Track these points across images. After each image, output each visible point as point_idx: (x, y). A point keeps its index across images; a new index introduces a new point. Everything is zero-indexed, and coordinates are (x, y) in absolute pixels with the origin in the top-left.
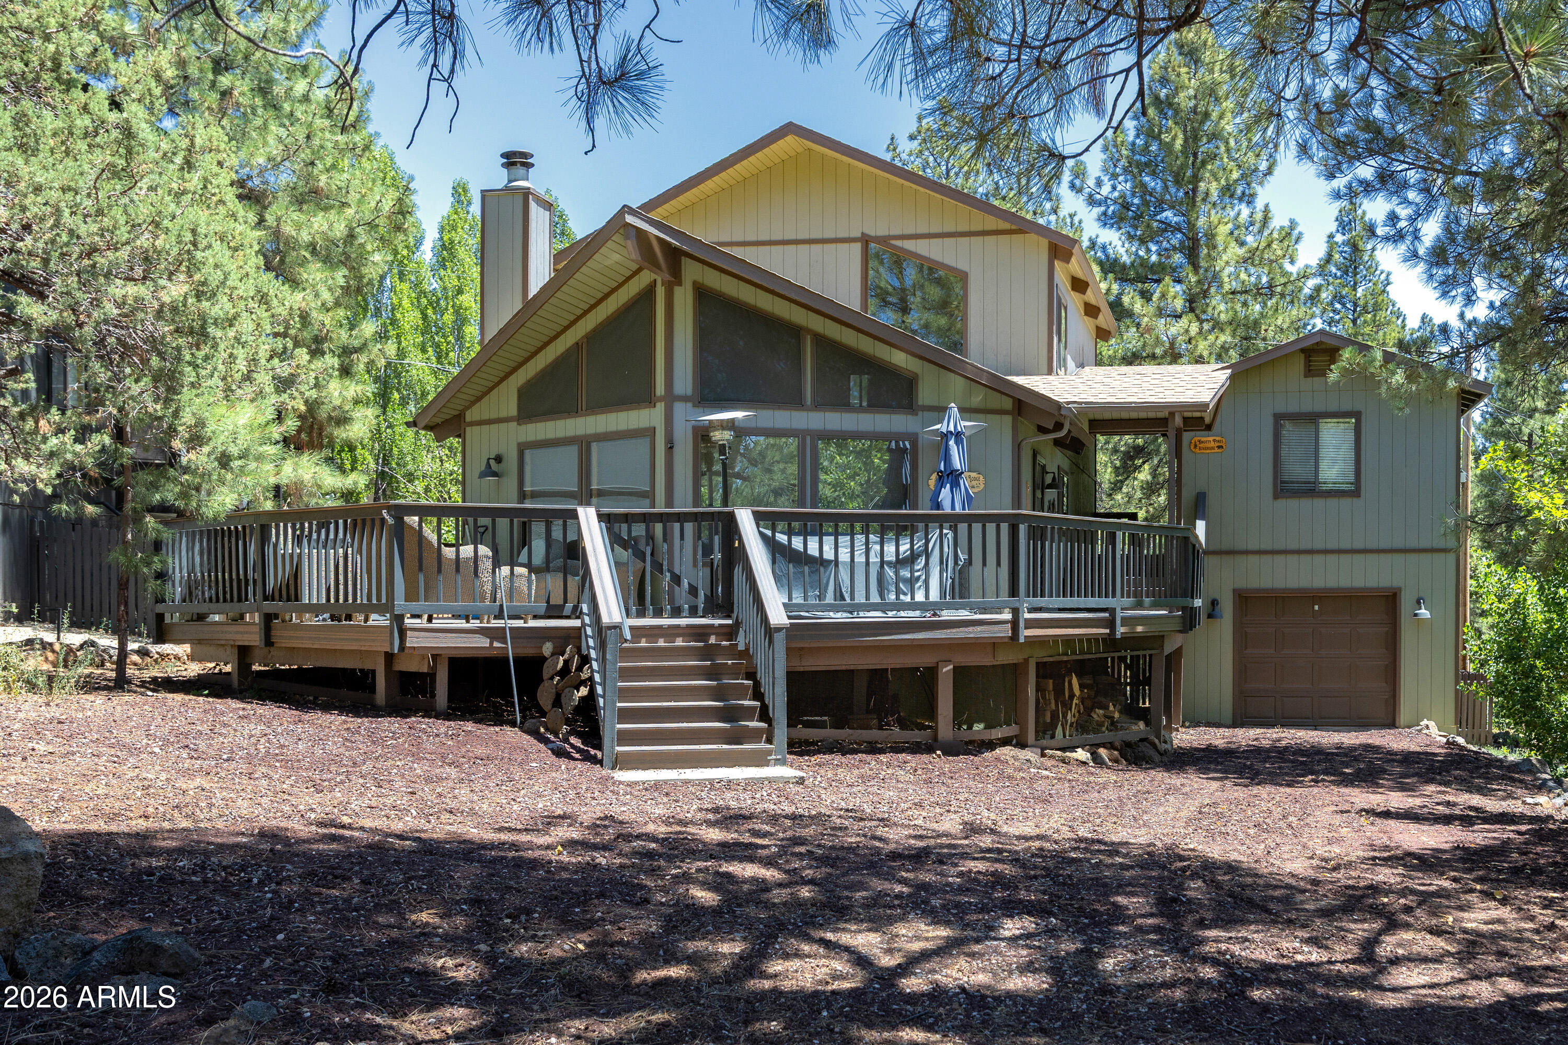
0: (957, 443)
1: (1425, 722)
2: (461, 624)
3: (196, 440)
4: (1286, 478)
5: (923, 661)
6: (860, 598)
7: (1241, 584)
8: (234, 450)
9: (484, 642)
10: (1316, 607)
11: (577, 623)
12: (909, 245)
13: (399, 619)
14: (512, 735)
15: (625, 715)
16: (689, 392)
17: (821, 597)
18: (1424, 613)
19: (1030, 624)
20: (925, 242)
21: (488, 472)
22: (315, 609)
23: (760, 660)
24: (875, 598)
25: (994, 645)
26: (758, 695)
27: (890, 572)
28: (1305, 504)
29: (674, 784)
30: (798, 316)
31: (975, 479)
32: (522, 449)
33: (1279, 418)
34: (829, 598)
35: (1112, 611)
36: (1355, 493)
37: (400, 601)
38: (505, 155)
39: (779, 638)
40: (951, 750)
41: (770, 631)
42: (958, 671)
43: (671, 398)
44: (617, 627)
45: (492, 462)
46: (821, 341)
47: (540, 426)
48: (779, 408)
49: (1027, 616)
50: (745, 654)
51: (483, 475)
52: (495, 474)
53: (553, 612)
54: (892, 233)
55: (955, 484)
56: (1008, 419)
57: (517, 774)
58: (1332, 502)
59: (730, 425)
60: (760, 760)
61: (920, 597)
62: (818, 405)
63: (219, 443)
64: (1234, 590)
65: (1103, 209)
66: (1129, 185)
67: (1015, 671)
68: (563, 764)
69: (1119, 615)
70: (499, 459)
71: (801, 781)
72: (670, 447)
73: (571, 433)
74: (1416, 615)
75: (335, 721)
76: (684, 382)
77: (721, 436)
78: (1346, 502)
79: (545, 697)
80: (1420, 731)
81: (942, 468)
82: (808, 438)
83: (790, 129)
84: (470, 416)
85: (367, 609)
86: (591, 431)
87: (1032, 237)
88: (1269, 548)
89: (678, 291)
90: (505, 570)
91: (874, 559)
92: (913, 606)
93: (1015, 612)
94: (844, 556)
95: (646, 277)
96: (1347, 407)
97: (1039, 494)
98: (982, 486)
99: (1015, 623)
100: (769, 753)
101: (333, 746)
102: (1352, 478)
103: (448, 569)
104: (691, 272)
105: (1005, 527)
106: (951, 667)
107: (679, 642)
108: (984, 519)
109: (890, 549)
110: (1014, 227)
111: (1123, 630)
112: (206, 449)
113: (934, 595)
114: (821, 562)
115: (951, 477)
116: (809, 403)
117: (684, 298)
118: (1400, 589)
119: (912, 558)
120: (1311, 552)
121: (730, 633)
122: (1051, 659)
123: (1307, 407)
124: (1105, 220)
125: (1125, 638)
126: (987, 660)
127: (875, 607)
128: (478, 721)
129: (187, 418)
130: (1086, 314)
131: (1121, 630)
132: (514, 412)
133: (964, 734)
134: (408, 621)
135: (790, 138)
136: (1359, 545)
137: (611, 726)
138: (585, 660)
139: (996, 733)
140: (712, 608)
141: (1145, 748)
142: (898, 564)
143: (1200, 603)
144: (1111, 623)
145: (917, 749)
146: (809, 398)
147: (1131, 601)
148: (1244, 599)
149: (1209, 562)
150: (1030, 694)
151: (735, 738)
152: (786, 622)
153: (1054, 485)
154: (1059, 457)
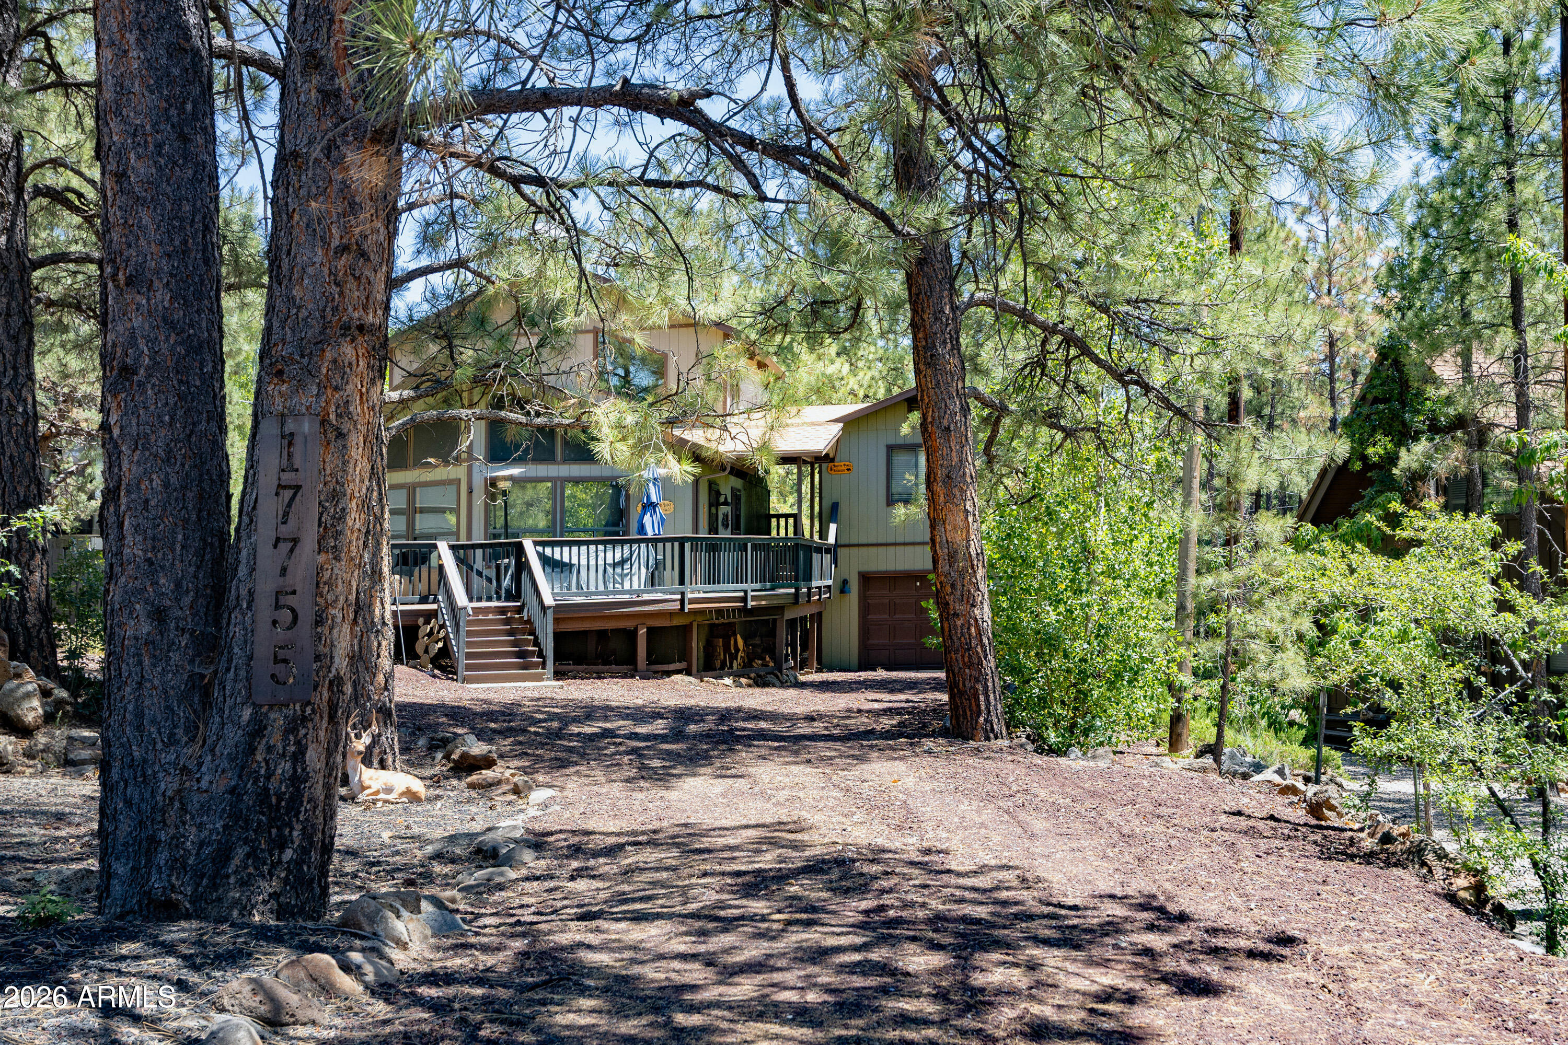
0: (655, 485)
4: (896, 491)
5: (628, 624)
6: (592, 589)
7: (864, 568)
10: (918, 584)
11: (435, 606)
14: (401, 668)
15: (469, 656)
16: (484, 456)
17: (569, 588)
19: (692, 601)
23: (538, 624)
24: (601, 588)
25: (671, 614)
26: (536, 643)
27: (610, 570)
31: (668, 505)
33: (891, 449)
34: (574, 589)
35: (746, 592)
39: (550, 613)
40: (645, 676)
41: (544, 608)
42: (651, 631)
43: (471, 459)
44: (465, 608)
48: (541, 464)
49: (690, 596)
50: (529, 622)
53: (420, 601)
55: (653, 511)
60: (539, 678)
61: (627, 586)
62: (565, 461)
64: (859, 573)
67: (685, 630)
69: (750, 594)
71: (560, 688)
72: (470, 491)
73: (401, 481)
76: (480, 447)
77: (505, 487)
79: (419, 649)
81: (645, 500)
82: (557, 483)
86: (414, 480)
88: (883, 541)
91: (601, 562)
92: (623, 592)
93: (683, 594)
94: (584, 562)
97: (713, 510)
98: (672, 510)
99: (682, 601)
100: (544, 674)
105: (676, 545)
106: (645, 628)
107: (491, 616)
108: (664, 540)
109: (610, 555)
111: (753, 603)
113: (636, 586)
114: (571, 565)
115: (650, 506)
116: (560, 459)
119: (623, 562)
120: (913, 544)
121: (520, 610)
122: (709, 622)
123: (909, 440)
125: (754, 609)
126: (666, 623)
127: (601, 593)
131: (751, 604)
133: (653, 668)
137: (462, 662)
138: (443, 626)
139: (672, 667)
140: (509, 597)
141: (771, 678)
142: (615, 565)
143: (830, 582)
144: (744, 599)
145: (625, 676)
146: (559, 457)
147: (758, 585)
148: (866, 579)
149: (841, 552)
150: (694, 644)
151: (525, 667)
152: (553, 603)
153: (725, 503)
154: (733, 481)
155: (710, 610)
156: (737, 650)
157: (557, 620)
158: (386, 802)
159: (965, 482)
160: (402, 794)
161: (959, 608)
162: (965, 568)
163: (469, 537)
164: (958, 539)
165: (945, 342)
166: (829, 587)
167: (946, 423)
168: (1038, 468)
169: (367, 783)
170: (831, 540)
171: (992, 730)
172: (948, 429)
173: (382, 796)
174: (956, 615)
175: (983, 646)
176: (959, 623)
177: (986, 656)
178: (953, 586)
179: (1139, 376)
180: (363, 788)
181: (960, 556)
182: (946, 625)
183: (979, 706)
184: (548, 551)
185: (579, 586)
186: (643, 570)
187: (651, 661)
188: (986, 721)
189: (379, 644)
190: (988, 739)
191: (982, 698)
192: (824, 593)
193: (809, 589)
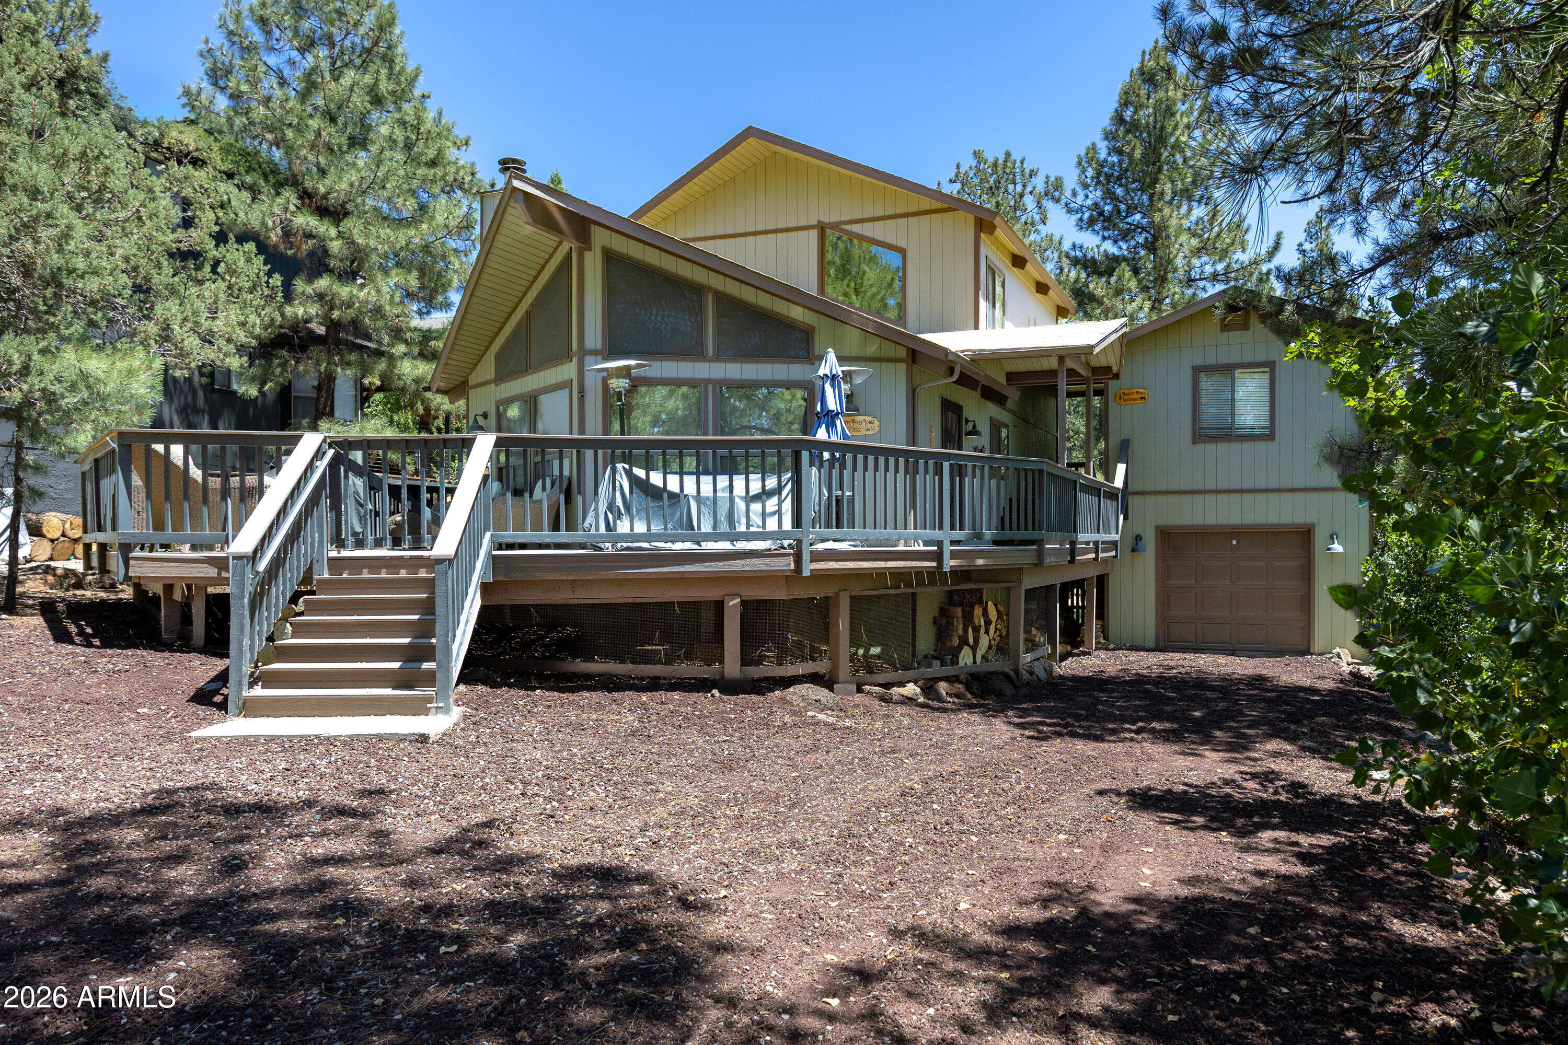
0: (833, 386)
1: (1337, 650)
4: (1205, 425)
5: (708, 594)
7: (1163, 521)
9: (211, 572)
10: (1234, 542)
12: (856, 228)
13: (124, 548)
16: (599, 346)
18: (1337, 547)
19: (817, 556)
20: (870, 225)
21: (476, 426)
25: (787, 578)
27: (741, 505)
28: (1222, 448)
30: (700, 276)
31: (870, 422)
32: (499, 405)
33: (1197, 371)
35: (940, 544)
36: (1269, 435)
38: (503, 162)
40: (731, 688)
42: (745, 605)
43: (584, 352)
44: (243, 557)
45: (480, 419)
46: (721, 298)
47: (508, 385)
48: (683, 360)
52: (481, 428)
54: (843, 219)
56: (902, 367)
58: (1248, 446)
59: (624, 372)
60: (418, 708)
62: (719, 357)
64: (1157, 527)
65: (1079, 216)
66: (1099, 193)
67: (826, 606)
69: (948, 548)
70: (485, 416)
72: (582, 396)
73: (527, 388)
74: (1329, 549)
76: (594, 336)
77: (620, 384)
78: (1261, 445)
80: (1330, 659)
81: (819, 409)
82: (710, 387)
83: (750, 132)
84: (472, 381)
86: (536, 386)
87: (960, 214)
88: (1188, 488)
89: (588, 255)
93: (799, 544)
95: (566, 246)
96: (1261, 357)
98: (877, 429)
99: (798, 556)
100: (430, 700)
102: (1267, 424)
104: (600, 238)
106: (738, 600)
110: (945, 206)
111: (953, 563)
115: (829, 418)
116: (711, 354)
117: (593, 263)
118: (1314, 525)
120: (1228, 491)
122: (874, 593)
123: (1223, 359)
124: (1082, 225)
125: (954, 572)
126: (780, 594)
130: (1038, 291)
131: (950, 563)
132: (493, 375)
133: (756, 672)
135: (751, 140)
136: (1274, 484)
137: (237, 668)
139: (795, 669)
143: (1116, 537)
144: (938, 556)
146: (710, 350)
147: (964, 534)
148: (1166, 535)
149: (1133, 501)
150: (843, 628)
153: (974, 432)
154: (993, 410)
155: (881, 573)
156: (988, 622)
166: (1115, 544)
170: (1119, 482)
192: (1104, 551)
193: (1073, 544)
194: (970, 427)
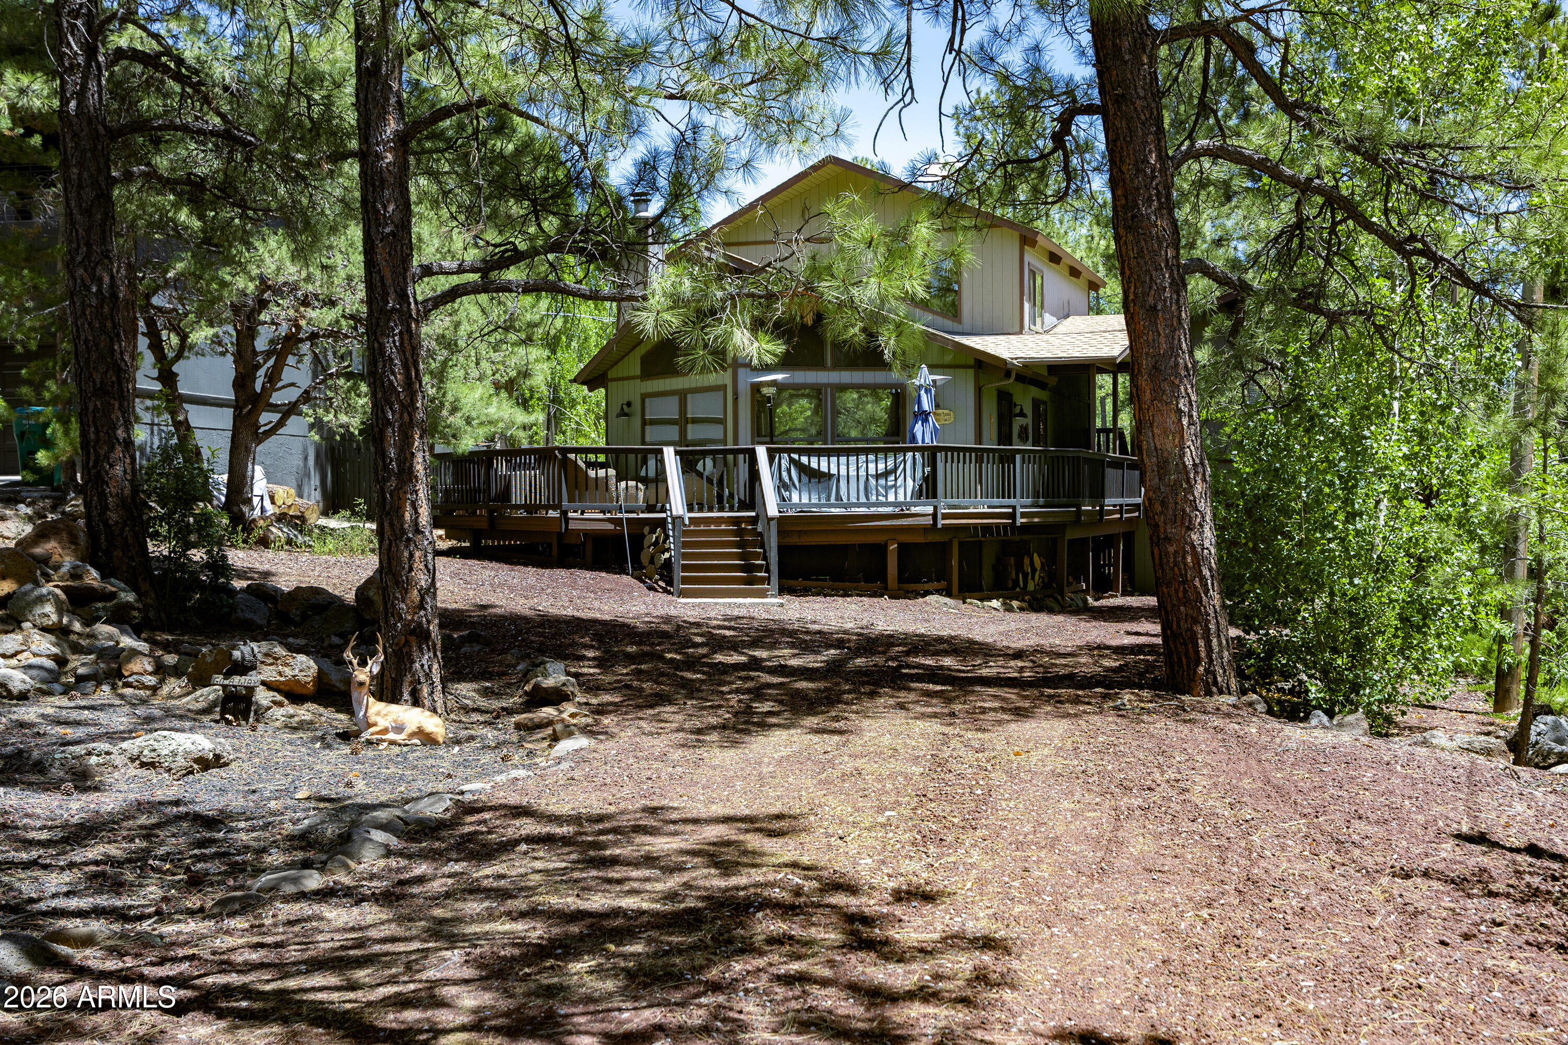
0: (926, 392)
2: (601, 516)
3: (454, 410)
5: (878, 539)
6: (853, 500)
8: (474, 414)
9: (611, 527)
11: (663, 515)
13: (564, 513)
14: (626, 579)
15: (685, 568)
17: (828, 499)
19: (945, 516)
21: (622, 413)
22: (518, 507)
23: (766, 537)
24: (863, 499)
25: (925, 529)
26: (765, 558)
27: (872, 481)
29: (709, 605)
31: (947, 415)
32: (644, 397)
34: (833, 500)
35: (1014, 508)
37: (565, 503)
39: (773, 524)
40: (896, 595)
41: (766, 520)
42: (903, 548)
43: (736, 365)
44: (681, 518)
45: (625, 407)
47: (655, 382)
48: (809, 370)
49: (942, 510)
50: (760, 534)
51: (618, 416)
52: (626, 415)
53: (651, 509)
55: (925, 421)
56: (970, 372)
57: (626, 597)
59: (774, 383)
60: (762, 594)
61: (891, 498)
62: (837, 367)
63: (465, 410)
67: (942, 549)
68: (652, 594)
69: (1020, 510)
70: (629, 404)
71: (782, 605)
72: (736, 399)
73: (674, 387)
75: (531, 570)
77: (769, 391)
79: (645, 559)
81: (917, 410)
82: (829, 389)
83: (830, 160)
84: (611, 374)
85: (547, 507)
86: (687, 386)
87: (1007, 230)
90: (623, 484)
91: (862, 473)
92: (887, 504)
93: (935, 508)
94: (843, 471)
97: (1005, 421)
98: (952, 420)
99: (935, 515)
100: (767, 590)
101: (532, 580)
103: (592, 484)
105: (927, 454)
106: (897, 544)
107: (723, 527)
111: (1022, 520)
112: (459, 415)
113: (901, 499)
114: (829, 476)
115: (924, 416)
119: (886, 474)
121: (751, 521)
126: (920, 539)
127: (859, 505)
128: (608, 572)
129: (450, 397)
130: (1072, 275)
131: (1020, 521)
132: (638, 372)
133: (906, 587)
134: (570, 515)
135: (830, 166)
137: (678, 574)
138: (667, 536)
139: (928, 586)
140: (743, 506)
141: (1050, 602)
142: (877, 476)
143: (1139, 501)
144: (1012, 516)
145: (874, 595)
146: (830, 366)
147: (1029, 501)
150: (955, 563)
151: (750, 581)
152: (777, 514)
153: (1022, 414)
154: (1035, 392)
155: (975, 526)
156: (1034, 570)
157: (780, 533)
158: (392, 743)
159: (1177, 375)
160: (413, 735)
161: (1171, 530)
162: (1178, 482)
163: (736, 442)
164: (1169, 446)
165: (1150, 200)
166: (1137, 506)
167: (1151, 301)
168: (1297, 361)
169: (372, 719)
171: (1215, 683)
172: (1154, 308)
173: (391, 736)
174: (1168, 539)
175: (1203, 579)
176: (1171, 549)
177: (1207, 591)
178: (1163, 503)
179: (1424, 243)
180: (370, 725)
181: (1172, 466)
182: (1156, 551)
183: (1197, 652)
184: (804, 460)
185: (838, 497)
186: (910, 482)
187: (901, 579)
188: (1207, 671)
189: (411, 555)
190: (1209, 693)
191: (1201, 643)
192: (1128, 512)
193: (1102, 507)
194: (1017, 410)
